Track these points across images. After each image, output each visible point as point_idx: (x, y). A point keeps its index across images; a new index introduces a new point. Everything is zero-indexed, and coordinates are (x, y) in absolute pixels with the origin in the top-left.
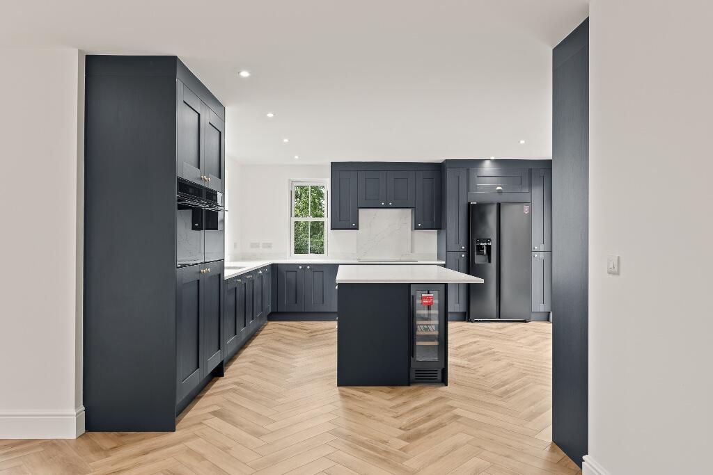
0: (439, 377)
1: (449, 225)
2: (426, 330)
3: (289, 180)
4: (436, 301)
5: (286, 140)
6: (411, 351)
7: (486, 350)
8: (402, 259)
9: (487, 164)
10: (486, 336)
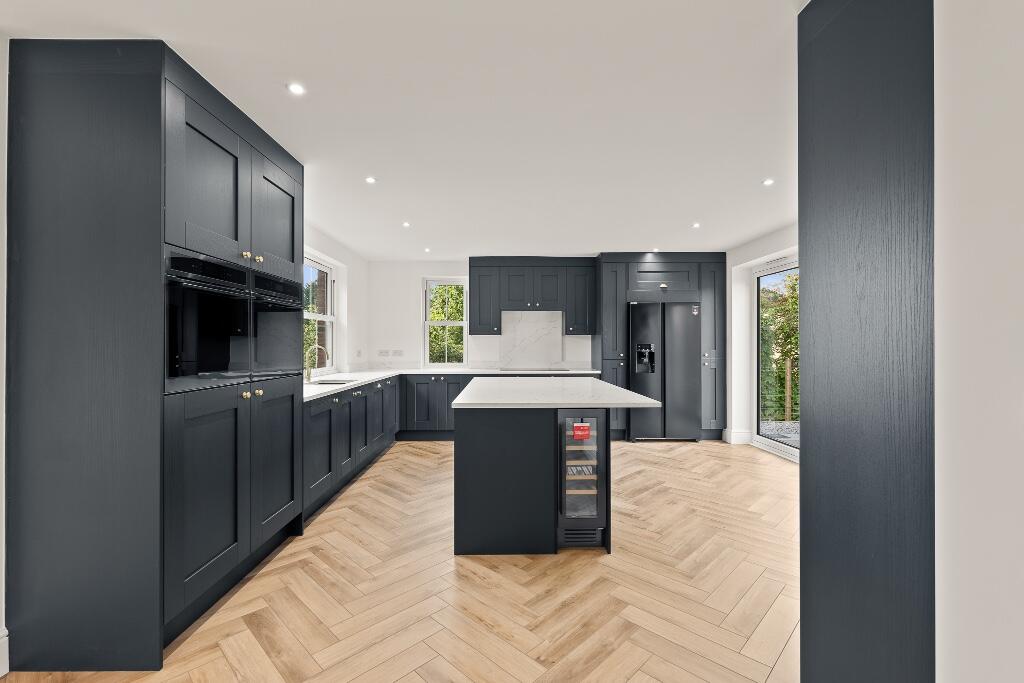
0: (598, 537)
1: (605, 329)
2: (579, 473)
3: (423, 279)
4: (594, 433)
5: (406, 224)
6: (559, 504)
7: (655, 485)
8: (553, 367)
9: (649, 258)
10: (651, 463)
